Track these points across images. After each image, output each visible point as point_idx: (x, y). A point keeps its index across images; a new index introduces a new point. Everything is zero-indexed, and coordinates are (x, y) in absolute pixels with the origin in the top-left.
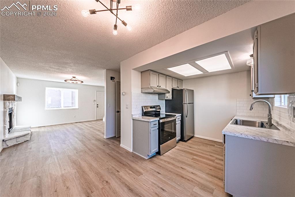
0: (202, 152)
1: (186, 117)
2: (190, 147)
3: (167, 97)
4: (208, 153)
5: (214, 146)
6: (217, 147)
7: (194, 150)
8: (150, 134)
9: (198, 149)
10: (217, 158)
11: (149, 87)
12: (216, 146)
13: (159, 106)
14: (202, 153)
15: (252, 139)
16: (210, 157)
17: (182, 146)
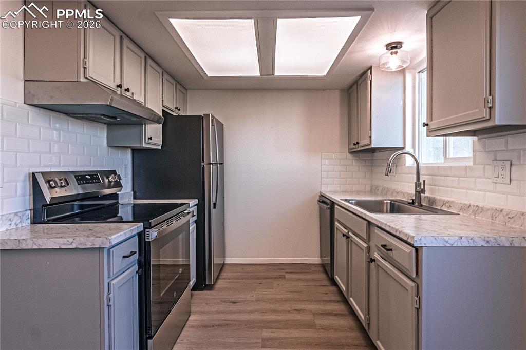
0: (272, 306)
1: (215, 207)
2: (234, 302)
3: (150, 138)
4: (286, 307)
5: (283, 277)
6: (292, 280)
7: (249, 309)
8: (106, 308)
9: (258, 301)
10: (315, 314)
11: (83, 80)
12: (287, 276)
13: (114, 172)
14: (275, 311)
15: (482, 246)
16: (298, 317)
17: (206, 309)
